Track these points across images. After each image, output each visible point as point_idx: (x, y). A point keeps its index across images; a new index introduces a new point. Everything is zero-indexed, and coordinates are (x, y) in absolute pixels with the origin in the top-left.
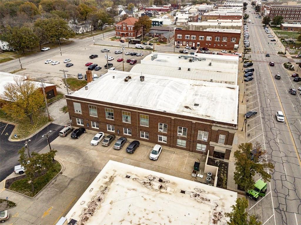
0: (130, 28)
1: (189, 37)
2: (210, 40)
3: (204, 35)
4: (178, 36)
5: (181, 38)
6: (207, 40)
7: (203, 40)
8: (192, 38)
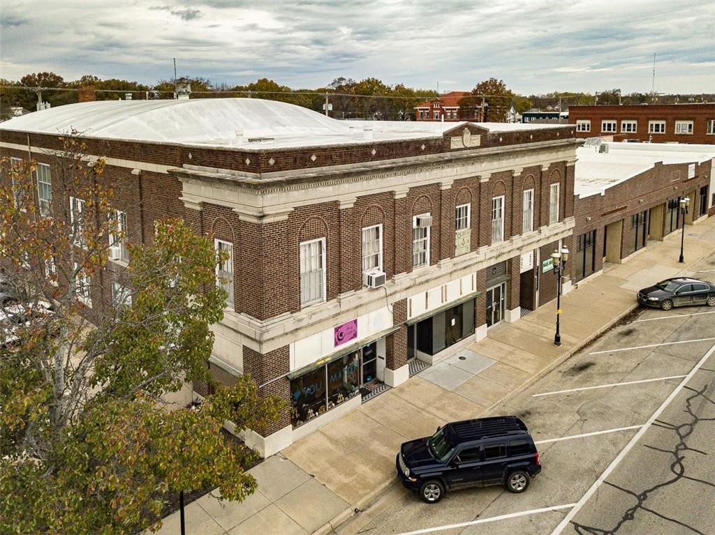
0: (451, 113)
1: (614, 125)
2: (688, 133)
3: (664, 116)
4: (579, 126)
5: (588, 129)
6: (676, 133)
7: (663, 134)
8: (624, 130)
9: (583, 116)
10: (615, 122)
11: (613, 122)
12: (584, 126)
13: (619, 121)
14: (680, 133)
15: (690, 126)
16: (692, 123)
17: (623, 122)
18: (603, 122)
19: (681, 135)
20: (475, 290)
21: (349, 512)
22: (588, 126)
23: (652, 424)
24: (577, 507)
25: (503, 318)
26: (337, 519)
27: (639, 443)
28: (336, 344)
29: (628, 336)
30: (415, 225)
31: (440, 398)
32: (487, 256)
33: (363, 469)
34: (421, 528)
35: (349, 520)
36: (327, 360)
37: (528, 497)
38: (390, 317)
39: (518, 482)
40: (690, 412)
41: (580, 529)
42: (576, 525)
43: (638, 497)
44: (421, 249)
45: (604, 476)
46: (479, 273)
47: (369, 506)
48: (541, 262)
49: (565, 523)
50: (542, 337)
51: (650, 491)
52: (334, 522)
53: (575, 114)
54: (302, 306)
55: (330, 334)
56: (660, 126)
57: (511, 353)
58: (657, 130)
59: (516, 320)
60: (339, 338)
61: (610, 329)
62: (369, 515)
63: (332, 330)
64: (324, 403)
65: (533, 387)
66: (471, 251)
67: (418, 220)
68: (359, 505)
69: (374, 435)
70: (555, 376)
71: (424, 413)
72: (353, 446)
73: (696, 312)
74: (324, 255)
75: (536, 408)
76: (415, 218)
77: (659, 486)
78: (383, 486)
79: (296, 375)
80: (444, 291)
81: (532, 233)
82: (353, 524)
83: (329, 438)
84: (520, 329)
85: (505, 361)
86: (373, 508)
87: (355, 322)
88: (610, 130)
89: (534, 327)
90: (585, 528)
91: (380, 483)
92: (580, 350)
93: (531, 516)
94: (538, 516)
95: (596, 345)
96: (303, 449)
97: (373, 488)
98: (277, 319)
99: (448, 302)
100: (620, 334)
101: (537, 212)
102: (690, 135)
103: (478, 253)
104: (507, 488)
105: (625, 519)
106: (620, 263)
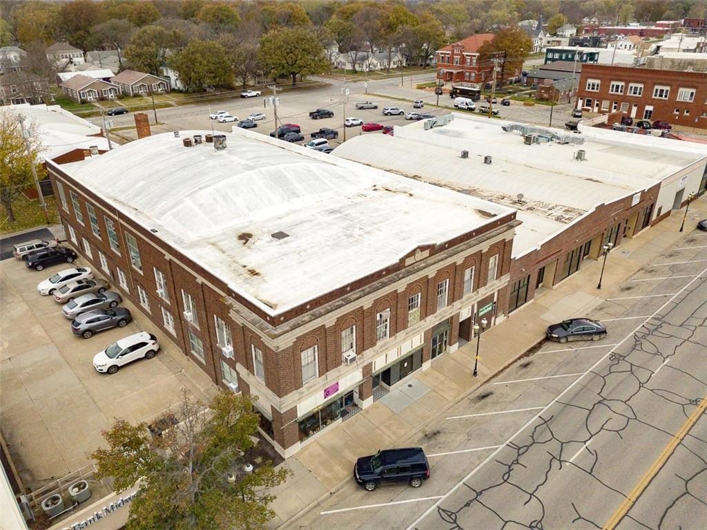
0: (471, 60)
1: (622, 86)
2: (688, 101)
3: (669, 82)
4: (589, 85)
5: (597, 89)
6: (678, 100)
7: (665, 100)
8: (630, 93)
9: (594, 76)
10: (623, 84)
11: (621, 84)
12: (593, 85)
13: (627, 82)
14: (682, 100)
15: (692, 93)
16: (694, 91)
17: (631, 85)
18: (613, 83)
19: (682, 102)
20: (423, 342)
21: (327, 494)
22: (598, 85)
23: (507, 445)
24: (444, 497)
25: (445, 349)
26: (320, 498)
27: (493, 458)
28: (325, 397)
29: (524, 369)
30: (378, 318)
31: (389, 419)
32: (432, 321)
33: (338, 468)
34: (361, 506)
35: (326, 499)
36: (319, 408)
37: (421, 490)
38: (361, 374)
39: (416, 483)
40: (533, 437)
41: (440, 511)
42: (439, 508)
43: (477, 493)
44: (383, 330)
45: (464, 480)
46: (426, 333)
47: (338, 490)
48: (478, 310)
49: (435, 506)
50: (467, 368)
51: (484, 490)
52: (319, 500)
53: (586, 72)
54: (304, 383)
55: (322, 393)
56: (665, 92)
57: (442, 382)
58: (661, 96)
59: (454, 351)
60: (327, 393)
61: (516, 361)
62: (337, 496)
63: (323, 391)
64: (319, 426)
65: (448, 412)
66: (420, 320)
67: (381, 316)
68: (333, 491)
69: (347, 445)
70: (465, 403)
71: (378, 430)
72: (333, 452)
73: (582, 346)
74: (316, 354)
75: (444, 429)
76: (378, 315)
77: (491, 487)
78: (347, 479)
79: (301, 420)
80: (400, 350)
81: (471, 294)
82: (330, 500)
83: (321, 446)
84: (454, 360)
85: (437, 390)
86: (340, 492)
87: (337, 383)
88: (617, 91)
89: (465, 358)
90: (443, 510)
91: (346, 477)
92: (488, 381)
93: (418, 501)
94: (422, 502)
95: (500, 376)
96: (306, 453)
97: (341, 480)
98: (289, 395)
99: (402, 355)
100: (521, 365)
101: (477, 280)
102: (691, 103)
103: (425, 321)
104: (410, 485)
105: (465, 506)
106: (552, 289)
